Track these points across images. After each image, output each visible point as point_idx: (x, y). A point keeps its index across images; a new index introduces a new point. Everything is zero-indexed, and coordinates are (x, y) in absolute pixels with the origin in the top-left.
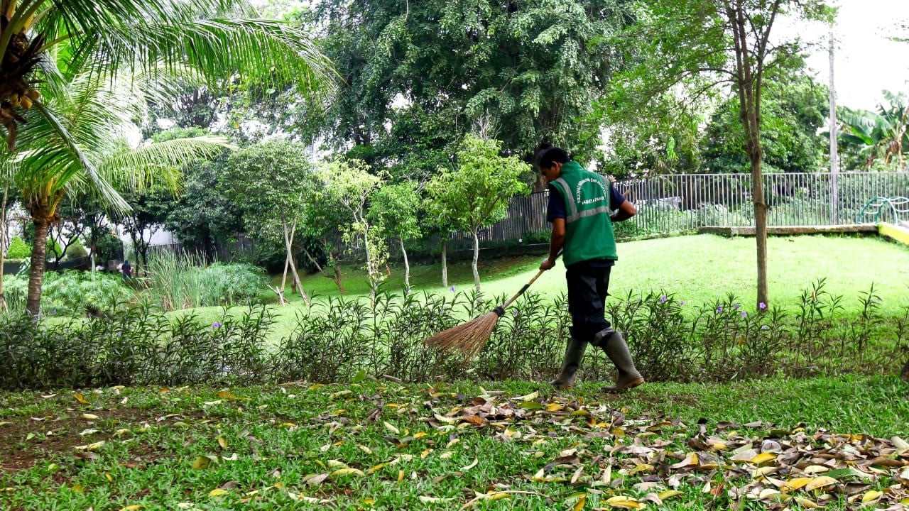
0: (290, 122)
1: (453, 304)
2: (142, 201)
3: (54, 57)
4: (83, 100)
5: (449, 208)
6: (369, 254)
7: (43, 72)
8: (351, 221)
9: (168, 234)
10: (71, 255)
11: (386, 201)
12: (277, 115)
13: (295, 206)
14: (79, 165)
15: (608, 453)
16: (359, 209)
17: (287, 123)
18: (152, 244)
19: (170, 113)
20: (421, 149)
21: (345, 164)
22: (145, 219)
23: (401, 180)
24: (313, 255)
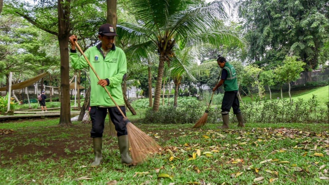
0: (238, 56)
1: (278, 102)
2: (201, 78)
3: (178, 45)
4: (185, 54)
5: (281, 76)
6: (259, 90)
7: (176, 48)
8: (254, 81)
9: (207, 86)
10: (185, 93)
11: (264, 75)
12: (235, 54)
13: (239, 78)
14: (184, 70)
15: (318, 142)
16: (256, 77)
17: (237, 56)
18: (204, 89)
19: (207, 56)
20: (274, 61)
21: (252, 66)
22: (202, 83)
23: (268, 70)
24: (245, 91)
